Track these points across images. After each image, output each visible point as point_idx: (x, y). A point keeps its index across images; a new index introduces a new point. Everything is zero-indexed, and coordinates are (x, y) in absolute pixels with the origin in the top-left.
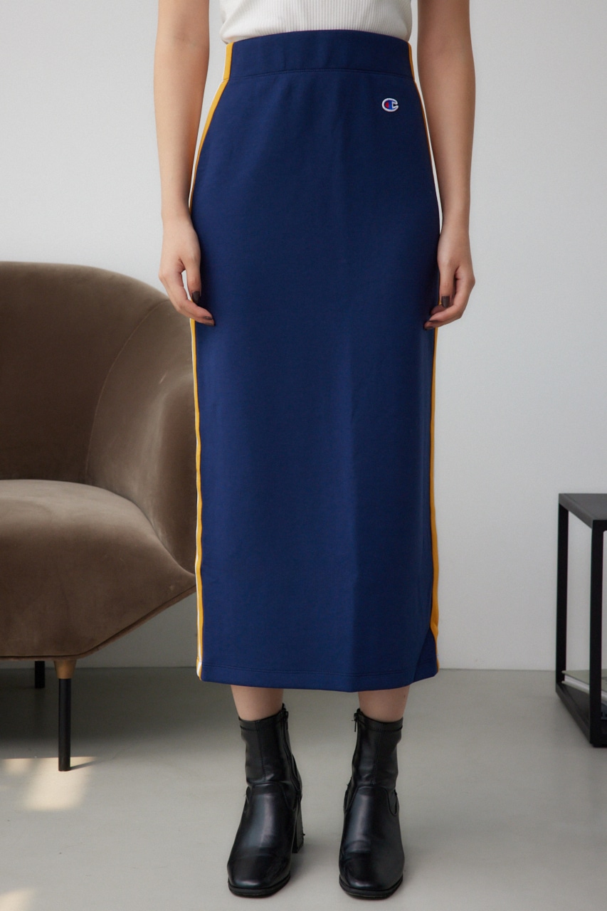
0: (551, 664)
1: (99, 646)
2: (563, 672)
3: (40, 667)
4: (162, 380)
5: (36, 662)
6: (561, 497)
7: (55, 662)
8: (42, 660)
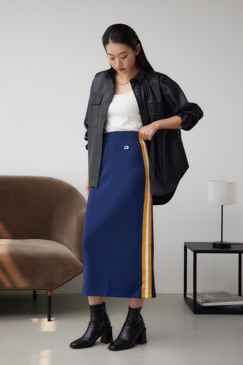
0: (182, 292)
1: (60, 286)
2: (186, 293)
3: (35, 292)
4: (74, 211)
5: (34, 291)
6: (185, 243)
7: (47, 291)
8: (35, 290)
